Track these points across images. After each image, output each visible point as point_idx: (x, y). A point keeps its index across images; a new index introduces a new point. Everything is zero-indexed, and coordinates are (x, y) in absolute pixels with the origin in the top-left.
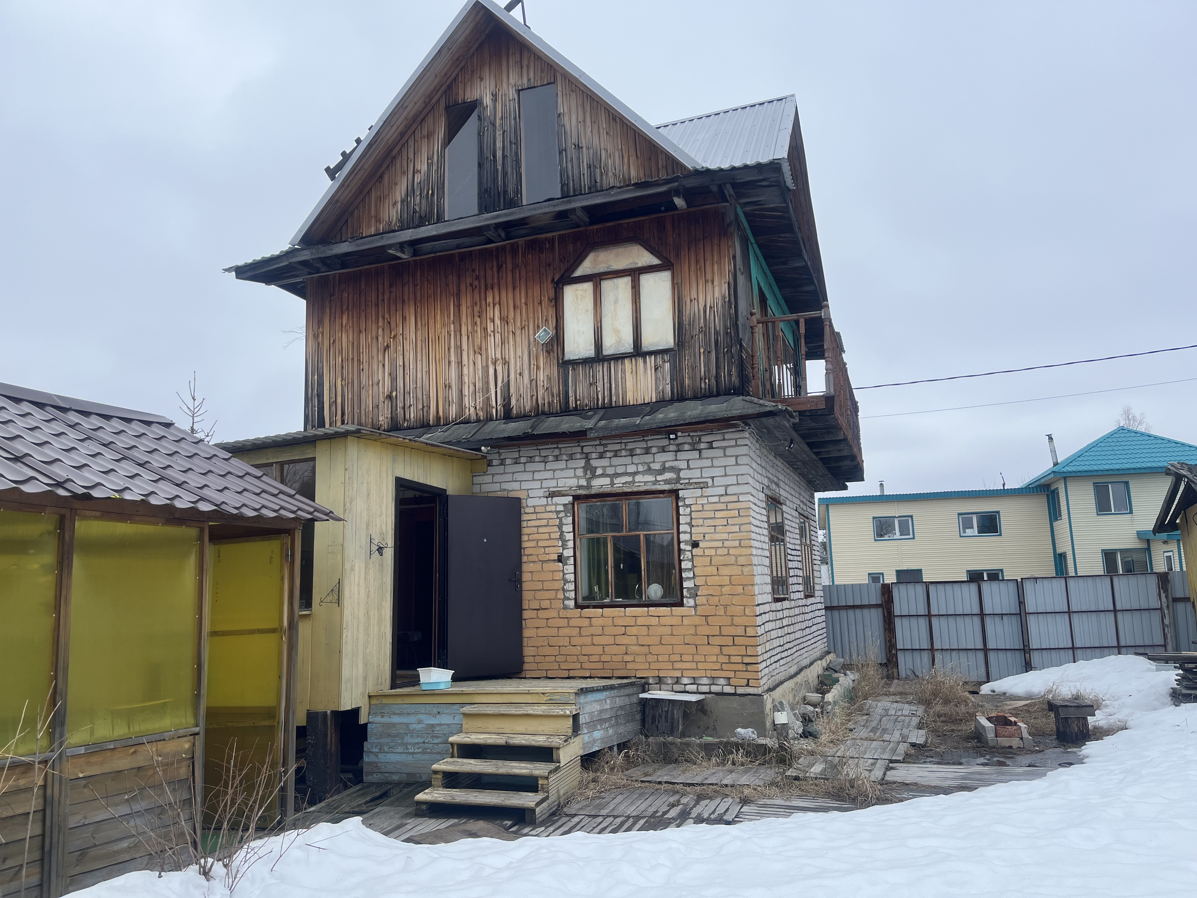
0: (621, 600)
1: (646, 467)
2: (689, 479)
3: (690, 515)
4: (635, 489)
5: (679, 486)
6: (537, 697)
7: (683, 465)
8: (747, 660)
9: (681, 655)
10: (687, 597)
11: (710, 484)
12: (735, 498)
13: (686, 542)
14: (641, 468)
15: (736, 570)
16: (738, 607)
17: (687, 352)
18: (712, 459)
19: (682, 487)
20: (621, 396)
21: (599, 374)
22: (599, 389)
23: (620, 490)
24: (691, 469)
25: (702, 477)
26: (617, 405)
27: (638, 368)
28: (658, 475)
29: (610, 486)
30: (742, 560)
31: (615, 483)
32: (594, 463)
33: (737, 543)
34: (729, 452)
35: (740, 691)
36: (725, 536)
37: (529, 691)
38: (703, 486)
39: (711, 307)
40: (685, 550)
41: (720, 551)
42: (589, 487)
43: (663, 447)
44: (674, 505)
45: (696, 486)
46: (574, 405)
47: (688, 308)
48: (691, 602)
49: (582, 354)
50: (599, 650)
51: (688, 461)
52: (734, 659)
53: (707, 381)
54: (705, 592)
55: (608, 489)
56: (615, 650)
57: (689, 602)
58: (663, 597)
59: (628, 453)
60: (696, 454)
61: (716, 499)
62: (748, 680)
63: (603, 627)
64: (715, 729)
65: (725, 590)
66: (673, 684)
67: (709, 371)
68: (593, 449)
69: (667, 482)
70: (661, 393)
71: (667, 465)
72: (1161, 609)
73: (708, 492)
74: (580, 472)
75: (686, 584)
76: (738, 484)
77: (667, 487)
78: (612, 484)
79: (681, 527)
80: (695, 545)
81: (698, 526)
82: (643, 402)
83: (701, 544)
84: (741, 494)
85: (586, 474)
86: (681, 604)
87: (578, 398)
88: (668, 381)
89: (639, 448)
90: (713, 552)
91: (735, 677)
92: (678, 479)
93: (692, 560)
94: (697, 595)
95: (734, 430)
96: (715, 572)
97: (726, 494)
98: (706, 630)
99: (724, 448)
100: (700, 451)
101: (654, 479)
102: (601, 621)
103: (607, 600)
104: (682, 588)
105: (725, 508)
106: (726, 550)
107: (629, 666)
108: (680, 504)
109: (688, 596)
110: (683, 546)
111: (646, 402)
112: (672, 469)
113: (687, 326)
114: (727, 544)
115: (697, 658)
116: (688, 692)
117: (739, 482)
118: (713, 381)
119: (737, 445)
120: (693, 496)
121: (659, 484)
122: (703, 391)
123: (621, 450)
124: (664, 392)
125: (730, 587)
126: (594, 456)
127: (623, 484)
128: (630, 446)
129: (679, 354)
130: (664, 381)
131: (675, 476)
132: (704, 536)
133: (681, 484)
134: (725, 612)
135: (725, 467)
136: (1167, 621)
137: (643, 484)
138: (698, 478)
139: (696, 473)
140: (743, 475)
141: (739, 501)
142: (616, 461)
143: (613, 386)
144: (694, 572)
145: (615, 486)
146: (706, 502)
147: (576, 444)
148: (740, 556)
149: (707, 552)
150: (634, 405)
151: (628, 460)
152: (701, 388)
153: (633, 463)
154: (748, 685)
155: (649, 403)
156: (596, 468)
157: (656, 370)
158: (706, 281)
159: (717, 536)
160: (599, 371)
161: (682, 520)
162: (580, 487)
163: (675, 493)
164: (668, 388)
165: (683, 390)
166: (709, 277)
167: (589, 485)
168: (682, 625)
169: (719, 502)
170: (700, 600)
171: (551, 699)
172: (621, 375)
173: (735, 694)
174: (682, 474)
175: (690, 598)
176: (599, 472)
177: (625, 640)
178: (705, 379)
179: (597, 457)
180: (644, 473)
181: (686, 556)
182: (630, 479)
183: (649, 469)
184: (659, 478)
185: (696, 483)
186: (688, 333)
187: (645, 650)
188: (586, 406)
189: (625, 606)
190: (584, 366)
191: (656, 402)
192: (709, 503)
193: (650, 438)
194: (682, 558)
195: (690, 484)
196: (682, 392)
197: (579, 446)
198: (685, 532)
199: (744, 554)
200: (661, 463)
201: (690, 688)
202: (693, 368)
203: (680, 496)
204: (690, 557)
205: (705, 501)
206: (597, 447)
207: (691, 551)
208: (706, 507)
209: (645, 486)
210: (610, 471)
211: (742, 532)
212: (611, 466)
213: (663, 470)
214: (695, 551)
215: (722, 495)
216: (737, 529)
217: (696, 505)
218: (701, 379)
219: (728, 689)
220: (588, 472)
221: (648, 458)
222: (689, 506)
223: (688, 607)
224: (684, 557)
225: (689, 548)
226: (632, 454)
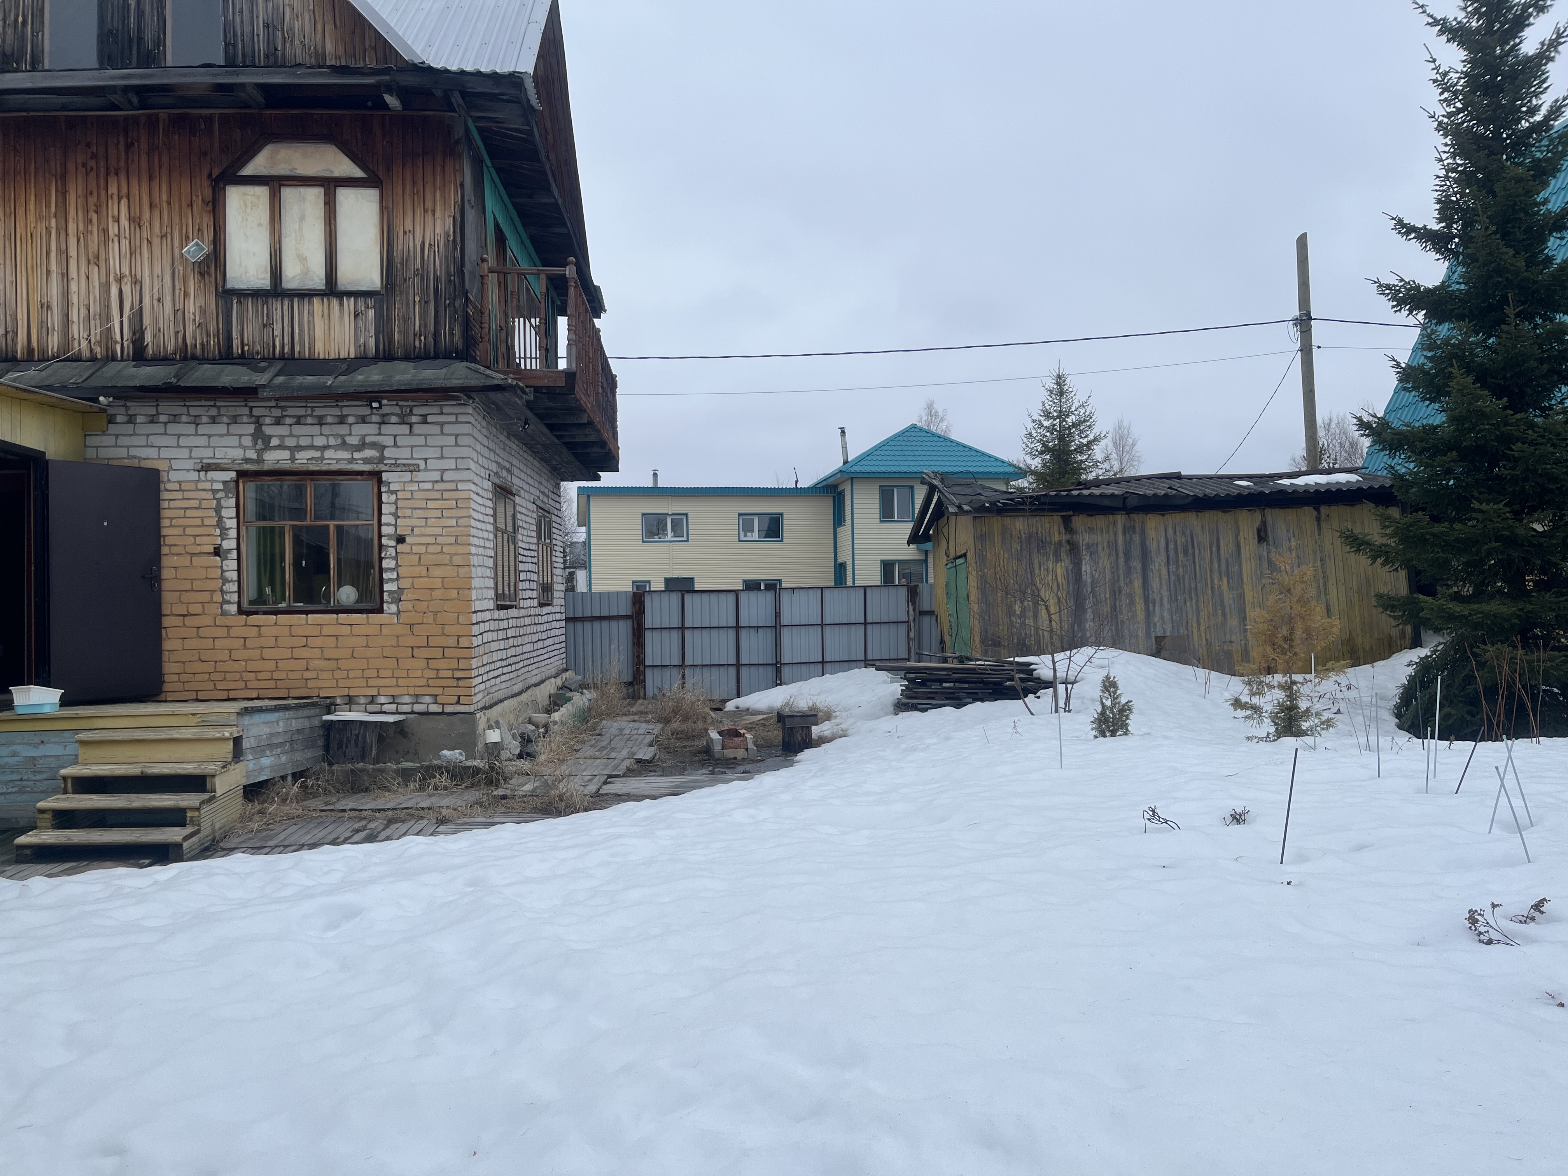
0: (302, 604)
1: (339, 441)
2: (396, 459)
3: (396, 503)
4: (324, 468)
5: (382, 467)
6: (184, 718)
7: (388, 441)
8: (458, 674)
9: (378, 670)
10: (387, 602)
11: (422, 466)
12: (452, 486)
13: (389, 537)
14: (332, 441)
15: (450, 571)
16: (451, 614)
17: (398, 298)
18: (426, 436)
19: (386, 468)
20: (307, 345)
21: (277, 314)
22: (276, 333)
23: (301, 468)
24: (398, 447)
25: (412, 458)
26: (302, 356)
27: (331, 311)
28: (355, 451)
29: (289, 462)
30: (457, 560)
31: (297, 457)
32: (268, 430)
33: (452, 540)
34: (447, 429)
35: (449, 709)
36: (439, 531)
37: (173, 711)
38: (413, 469)
39: (430, 245)
40: (387, 546)
41: (431, 549)
42: (260, 460)
43: (364, 416)
44: (376, 490)
45: (404, 469)
46: (240, 351)
47: (401, 242)
48: (393, 608)
49: (252, 283)
50: (271, 665)
51: (395, 436)
52: (442, 674)
53: (422, 338)
54: (411, 596)
55: (287, 465)
56: (293, 664)
57: (390, 608)
58: (357, 602)
59: (315, 421)
60: (405, 429)
61: (429, 486)
62: (459, 697)
63: (276, 638)
64: (416, 753)
65: (437, 594)
66: (367, 704)
67: (426, 326)
68: (267, 412)
69: (366, 461)
70: (363, 348)
71: (368, 440)
72: (908, 622)
73: (420, 476)
74: (247, 441)
75: (386, 587)
76: (457, 469)
77: (366, 468)
78: (293, 459)
79: (385, 519)
80: (401, 540)
81: (404, 517)
82: (337, 357)
83: (408, 540)
84: (461, 481)
85: (256, 444)
86: (380, 611)
87: (246, 342)
88: (372, 333)
89: (330, 415)
90: (422, 549)
91: (443, 694)
92: (381, 459)
93: (396, 558)
94: (401, 600)
95: (454, 403)
96: (424, 573)
97: (442, 480)
98: (411, 641)
99: (442, 424)
100: (411, 425)
101: (350, 456)
102: (274, 631)
103: (283, 605)
104: (382, 591)
105: (440, 497)
106: (439, 547)
107: (310, 684)
108: (383, 489)
109: (390, 600)
110: (384, 541)
111: (341, 357)
112: (374, 445)
113: (399, 265)
114: (440, 540)
115: (397, 673)
116: (385, 713)
117: (458, 467)
118: (431, 339)
119: (457, 422)
120: (400, 480)
121: (357, 463)
122: (417, 350)
123: (306, 416)
124: (367, 346)
125: (442, 590)
126: (268, 420)
127: (308, 459)
128: (318, 412)
129: (387, 300)
130: (367, 333)
131: (377, 455)
132: (412, 530)
133: (386, 465)
134: (435, 620)
135: (442, 447)
136: (912, 635)
137: (335, 462)
138: (407, 459)
139: (405, 453)
140: (463, 458)
141: (457, 490)
142: (298, 430)
143: (297, 331)
144: (398, 573)
145: (296, 462)
146: (417, 488)
147: (243, 404)
148: (456, 554)
149: (416, 549)
150: (324, 359)
151: (316, 429)
152: (415, 346)
153: (321, 434)
154: (458, 703)
155: (346, 359)
156: (270, 437)
157: (356, 316)
158: (425, 211)
159: (429, 531)
160: (276, 310)
161: (385, 509)
162: (247, 460)
163: (376, 475)
164: (372, 342)
165: (392, 347)
166: (429, 205)
167: (260, 459)
168: (381, 635)
169: (433, 490)
170: (403, 606)
171: (204, 721)
172: (308, 318)
173: (442, 713)
174: (387, 453)
175: (392, 603)
176: (275, 442)
177: (305, 653)
178: (421, 335)
179: (272, 422)
180: (336, 448)
181: (388, 553)
182: (317, 454)
183: (344, 443)
184: (357, 455)
185: (404, 465)
186: (399, 273)
187: (333, 664)
188: (258, 353)
189: (307, 613)
190: (255, 299)
191: (355, 358)
192: (420, 490)
193: (346, 403)
194: (383, 555)
195: (396, 466)
196: (389, 348)
197: (246, 406)
198: (388, 524)
199: (460, 552)
200: (359, 438)
201: (386, 708)
202: (406, 320)
203: (383, 479)
204: (394, 554)
205: (414, 487)
206: (272, 410)
207: (395, 547)
208: (416, 495)
209: (337, 465)
210: (290, 442)
211: (460, 526)
212: (291, 435)
213: (363, 445)
214: (400, 547)
215: (437, 482)
216: (453, 522)
217: (404, 492)
218: (415, 335)
219: (434, 708)
220: (260, 441)
221: (343, 429)
222: (395, 492)
223: (389, 614)
224: (386, 554)
225: (393, 543)
226: (321, 422)
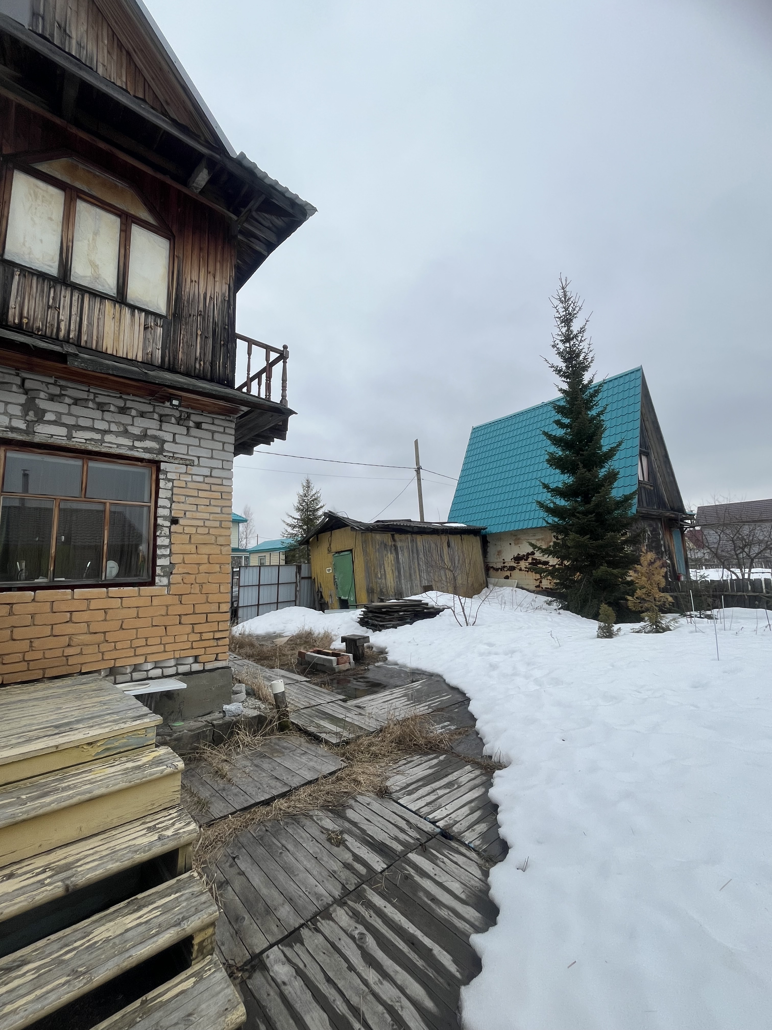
0: (63, 579)
1: (121, 429)
2: (174, 453)
3: (172, 490)
4: (104, 450)
5: (161, 458)
7: (168, 437)
9: (147, 639)
10: (159, 575)
11: (196, 462)
12: (219, 481)
13: (165, 518)
14: (114, 428)
15: (216, 550)
16: (214, 585)
17: (184, 327)
18: (200, 439)
19: (166, 459)
20: (95, 338)
21: (65, 301)
22: (61, 317)
23: (78, 446)
24: (176, 443)
25: (188, 454)
26: (89, 346)
27: (122, 317)
28: (136, 440)
29: (65, 438)
30: (221, 540)
31: (74, 436)
32: (43, 404)
33: (217, 524)
34: (217, 436)
35: (209, 666)
36: (206, 516)
37: (57, 747)
38: (188, 463)
39: (211, 297)
40: (163, 526)
41: (200, 530)
42: (29, 431)
43: (143, 412)
44: (154, 477)
45: (181, 462)
46: (17, 321)
47: (188, 286)
48: (165, 581)
49: (37, 265)
51: (175, 434)
52: (205, 636)
53: (202, 363)
54: (181, 570)
55: (64, 442)
56: (52, 642)
57: (161, 581)
59: (94, 406)
60: (184, 430)
61: (200, 479)
62: (217, 654)
63: (33, 616)
65: (203, 568)
67: (205, 354)
68: (43, 387)
69: (146, 450)
70: (150, 356)
71: (150, 432)
72: (296, 583)
73: (194, 470)
74: (16, 410)
75: (159, 562)
76: (223, 468)
77: (147, 456)
78: (70, 437)
79: (161, 502)
80: (175, 521)
81: (179, 502)
82: (125, 356)
83: (181, 521)
84: (225, 478)
85: (27, 414)
86: (152, 583)
87: (25, 314)
88: (160, 346)
89: (113, 404)
90: (193, 530)
91: (205, 654)
92: (161, 451)
93: (169, 537)
94: (171, 573)
95: (223, 417)
96: (194, 550)
97: (211, 476)
98: (180, 610)
99: (213, 432)
100: (188, 428)
101: (131, 444)
103: (41, 580)
104: (154, 565)
105: (209, 489)
106: (207, 529)
108: (161, 476)
109: (162, 574)
110: (160, 521)
111: (129, 358)
112: (154, 438)
113: (185, 302)
114: (208, 523)
115: (165, 640)
116: (151, 678)
118: (208, 365)
119: (224, 433)
120: (176, 471)
121: (137, 451)
122: (197, 371)
123: (87, 400)
124: (154, 355)
125: (208, 565)
126: (42, 395)
127: (86, 439)
128: (100, 399)
129: (174, 325)
130: (154, 345)
131: (157, 447)
132: (185, 514)
133: (165, 456)
134: (201, 590)
135: (212, 450)
137: (116, 446)
138: (184, 454)
139: (182, 449)
140: (228, 461)
141: (222, 485)
142: (76, 410)
143: (85, 322)
144: (170, 550)
145: (73, 439)
146: (190, 479)
147: (13, 372)
148: (220, 536)
149: (187, 530)
150: (112, 355)
151: (98, 414)
152: (195, 367)
153: (103, 419)
154: (216, 660)
155: (132, 360)
156: (44, 412)
157: (146, 328)
158: (208, 272)
159: (199, 515)
160: (65, 297)
161: (162, 493)
162: (13, 429)
163: (157, 463)
164: (159, 354)
165: (176, 362)
166: (211, 269)
167: (31, 430)
168: (152, 605)
169: (204, 482)
170: (174, 578)
171: (108, 749)
172: (99, 315)
173: (204, 671)
174: (167, 446)
175: (163, 576)
176: (49, 417)
177: (70, 629)
178: (200, 360)
179: (46, 398)
180: (117, 434)
181: (163, 532)
182: (98, 436)
183: (126, 431)
184: (137, 444)
185: (181, 459)
186: (186, 309)
187: (100, 637)
188: (39, 329)
189: (73, 587)
190: (41, 280)
191: (141, 362)
192: (193, 481)
193: (131, 397)
194: (158, 534)
195: (173, 458)
196: (174, 363)
197: (17, 375)
198: (164, 507)
199: (223, 534)
200: (141, 429)
201: (153, 673)
202: (189, 346)
203: (162, 468)
204: (168, 533)
206: (50, 386)
207: (170, 528)
208: (190, 485)
209: (117, 449)
210: (70, 421)
211: (223, 514)
212: (69, 414)
213: (144, 436)
214: (174, 528)
215: (207, 476)
216: (218, 510)
217: (179, 481)
218: (196, 359)
219: (197, 667)
220: (31, 413)
221: (126, 419)
222: (172, 480)
223: (160, 586)
224: (161, 533)
225: (168, 524)
226: (101, 407)
